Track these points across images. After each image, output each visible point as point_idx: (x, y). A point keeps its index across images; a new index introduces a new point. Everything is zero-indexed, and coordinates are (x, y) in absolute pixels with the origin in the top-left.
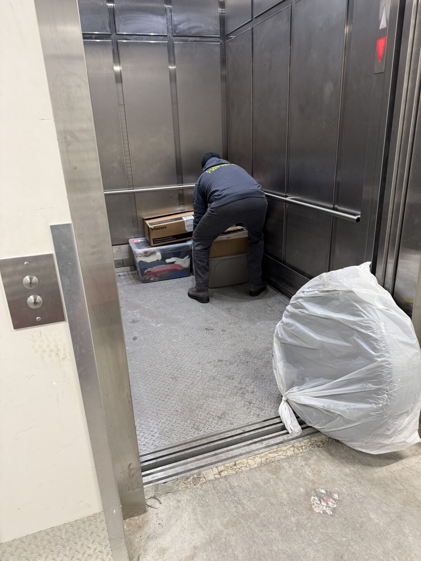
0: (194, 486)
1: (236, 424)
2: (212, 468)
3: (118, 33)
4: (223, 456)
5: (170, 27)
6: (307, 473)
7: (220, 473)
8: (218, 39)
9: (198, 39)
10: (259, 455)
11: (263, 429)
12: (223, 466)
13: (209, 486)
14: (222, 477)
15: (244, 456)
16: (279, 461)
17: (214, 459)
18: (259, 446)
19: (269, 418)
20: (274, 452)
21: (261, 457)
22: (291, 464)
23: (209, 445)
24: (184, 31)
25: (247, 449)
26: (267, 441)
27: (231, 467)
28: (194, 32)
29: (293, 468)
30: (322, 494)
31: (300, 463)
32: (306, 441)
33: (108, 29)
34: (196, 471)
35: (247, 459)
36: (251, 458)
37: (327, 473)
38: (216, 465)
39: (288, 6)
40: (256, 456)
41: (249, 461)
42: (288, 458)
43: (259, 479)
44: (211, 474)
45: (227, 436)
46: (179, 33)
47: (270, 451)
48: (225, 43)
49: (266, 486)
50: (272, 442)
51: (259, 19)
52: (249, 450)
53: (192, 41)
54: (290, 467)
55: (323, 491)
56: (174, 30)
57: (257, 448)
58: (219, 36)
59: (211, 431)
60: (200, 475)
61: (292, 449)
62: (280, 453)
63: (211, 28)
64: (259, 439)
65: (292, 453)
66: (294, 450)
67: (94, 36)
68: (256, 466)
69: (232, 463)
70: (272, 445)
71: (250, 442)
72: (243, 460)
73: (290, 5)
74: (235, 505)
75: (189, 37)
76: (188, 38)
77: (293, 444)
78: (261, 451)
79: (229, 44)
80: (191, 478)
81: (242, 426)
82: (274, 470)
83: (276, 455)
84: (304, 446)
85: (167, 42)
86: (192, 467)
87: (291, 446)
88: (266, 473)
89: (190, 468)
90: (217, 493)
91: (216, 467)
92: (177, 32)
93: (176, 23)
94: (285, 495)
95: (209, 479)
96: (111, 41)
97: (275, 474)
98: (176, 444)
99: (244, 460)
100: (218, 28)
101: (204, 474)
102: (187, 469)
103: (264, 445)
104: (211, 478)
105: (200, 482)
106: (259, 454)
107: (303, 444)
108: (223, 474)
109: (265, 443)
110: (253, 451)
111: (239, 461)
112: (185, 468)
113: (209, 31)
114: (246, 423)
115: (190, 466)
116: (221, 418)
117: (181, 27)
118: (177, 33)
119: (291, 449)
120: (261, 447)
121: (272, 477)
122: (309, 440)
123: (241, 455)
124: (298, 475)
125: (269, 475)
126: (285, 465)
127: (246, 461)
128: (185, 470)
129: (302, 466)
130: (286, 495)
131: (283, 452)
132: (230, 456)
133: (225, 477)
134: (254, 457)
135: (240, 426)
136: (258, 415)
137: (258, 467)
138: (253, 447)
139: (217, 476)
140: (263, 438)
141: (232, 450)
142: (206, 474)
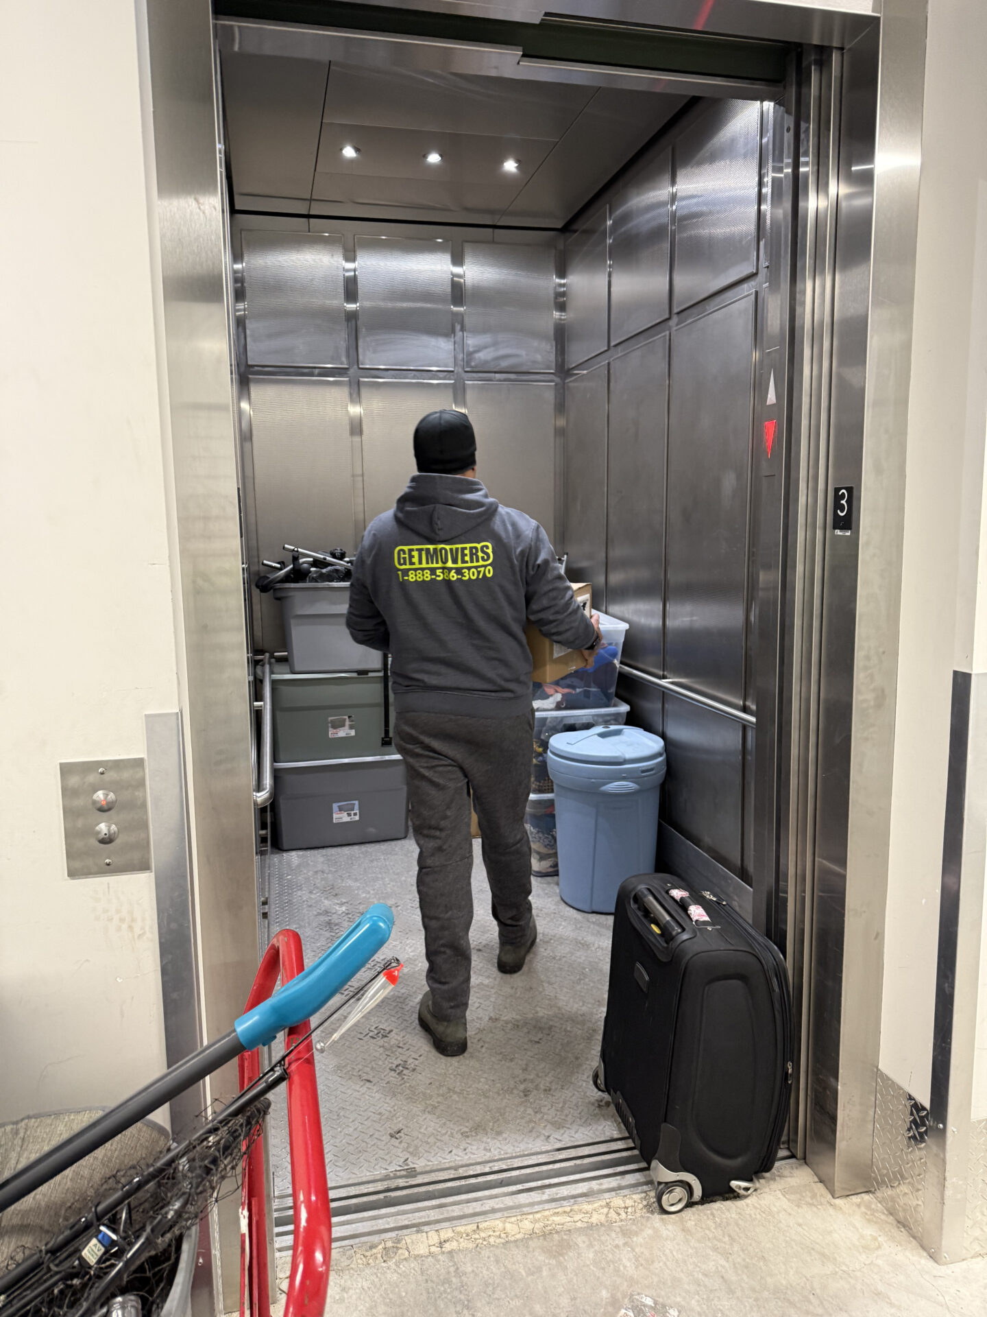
0: (383, 1265)
1: (496, 1153)
2: (426, 1232)
3: (361, 366)
4: (456, 1211)
5: (460, 356)
6: (625, 1261)
7: (441, 1244)
8: (552, 376)
9: (512, 376)
10: (531, 1216)
11: (551, 1167)
12: (450, 1230)
13: (412, 1265)
14: (443, 1253)
15: (499, 1215)
16: (569, 1231)
17: (433, 1215)
18: (535, 1196)
19: (568, 1145)
20: (565, 1212)
21: (536, 1221)
22: (595, 1239)
23: (431, 1188)
24: (486, 362)
25: (509, 1201)
26: (554, 1190)
27: (467, 1235)
28: (504, 364)
29: (596, 1248)
30: (645, 1306)
31: (613, 1240)
32: (636, 1197)
33: (344, 359)
34: (393, 1234)
35: (504, 1222)
36: (513, 1219)
37: (666, 1265)
38: (438, 1226)
39: (663, 334)
40: (524, 1216)
41: (508, 1226)
42: (591, 1227)
43: (519, 1263)
44: (422, 1243)
45: (472, 1173)
46: (476, 366)
47: (556, 1211)
48: (564, 383)
49: (529, 1278)
50: (564, 1191)
51: (620, 348)
52: (511, 1204)
53: (500, 381)
54: (591, 1245)
55: (649, 1302)
56: (467, 362)
57: (531, 1201)
58: (552, 371)
59: (441, 1159)
60: (399, 1241)
61: (606, 1210)
62: (577, 1218)
63: (539, 357)
64: (539, 1183)
65: (603, 1218)
66: (607, 1214)
67: (317, 371)
68: (519, 1236)
69: (471, 1226)
70: (564, 1199)
71: (520, 1187)
72: (495, 1223)
73: (667, 333)
74: (458, 1309)
75: (495, 372)
76: (493, 375)
77: (608, 1201)
78: (537, 1208)
79: (571, 384)
80: (380, 1247)
81: (508, 1155)
82: (554, 1248)
83: (569, 1219)
84: (632, 1206)
85: (452, 382)
86: (387, 1226)
87: (604, 1203)
88: (536, 1254)
89: (382, 1227)
90: (427, 1281)
91: (437, 1231)
92: (473, 364)
93: (471, 349)
94: (565, 1301)
95: (416, 1253)
96: (347, 379)
97: (555, 1257)
98: (364, 1179)
99: (498, 1222)
100: (552, 357)
101: (409, 1241)
102: (375, 1228)
103: (545, 1197)
104: (422, 1252)
105: (397, 1257)
106: (531, 1213)
107: (629, 1203)
108: (447, 1247)
109: (549, 1193)
110: (520, 1206)
111: (487, 1223)
112: (372, 1227)
113: (534, 362)
114: (518, 1150)
115: (381, 1224)
116: (468, 1137)
117: (481, 356)
118: (472, 367)
119: (602, 1211)
120: (539, 1199)
121: (547, 1261)
122: (643, 1195)
123: (493, 1211)
124: (604, 1264)
125: (541, 1258)
126: (580, 1240)
127: (501, 1225)
128: (371, 1229)
129: (617, 1246)
130: (569, 1301)
131: (583, 1215)
132: (471, 1211)
133: (450, 1252)
134: (519, 1218)
135: (506, 1156)
136: (549, 1137)
137: (522, 1240)
138: (523, 1198)
139: (433, 1249)
140: (547, 1182)
141: (476, 1200)
142: (412, 1242)
